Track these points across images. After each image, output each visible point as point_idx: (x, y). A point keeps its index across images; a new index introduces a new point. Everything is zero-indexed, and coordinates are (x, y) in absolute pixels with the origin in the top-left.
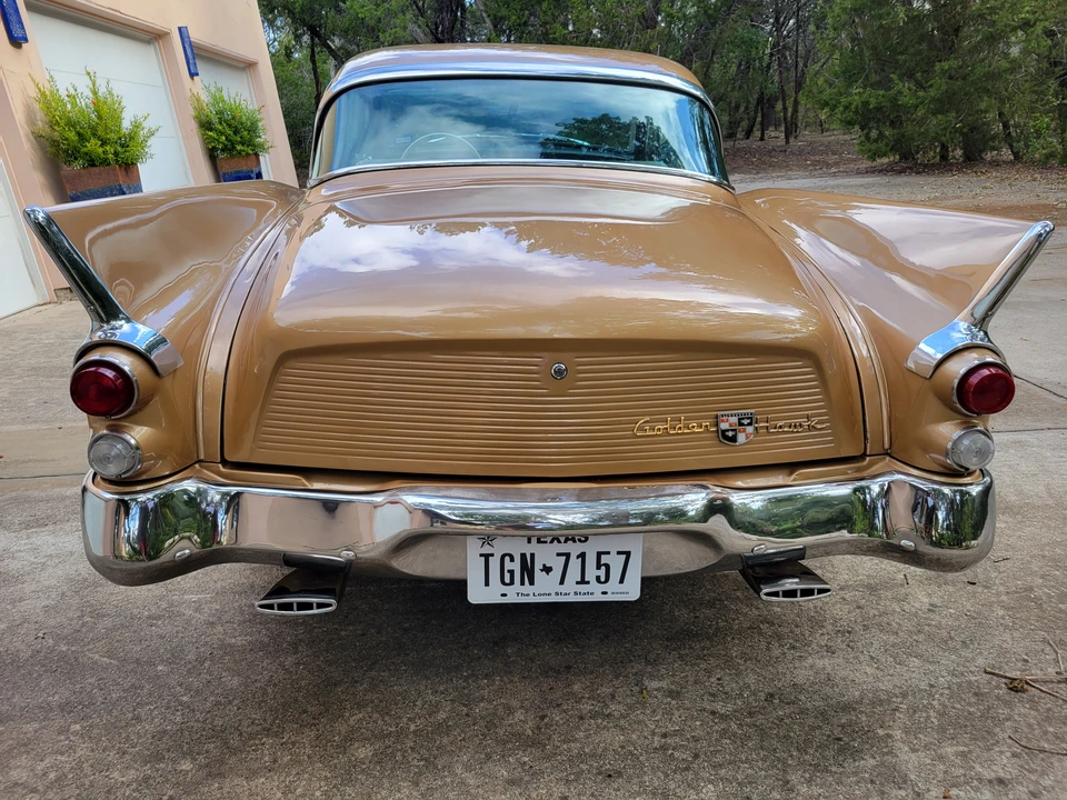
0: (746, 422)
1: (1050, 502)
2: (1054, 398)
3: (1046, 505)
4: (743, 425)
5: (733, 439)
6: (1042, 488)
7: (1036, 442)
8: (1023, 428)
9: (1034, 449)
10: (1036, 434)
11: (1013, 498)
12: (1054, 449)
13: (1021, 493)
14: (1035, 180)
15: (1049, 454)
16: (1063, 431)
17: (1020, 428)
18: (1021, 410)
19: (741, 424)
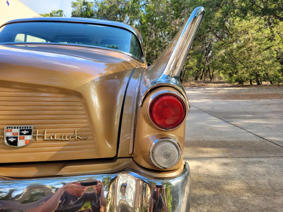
0: (25, 132)
1: (269, 187)
2: (276, 146)
3: (267, 189)
4: (23, 134)
5: (15, 143)
6: (266, 181)
7: (267, 162)
8: (263, 156)
9: (266, 164)
10: (268, 159)
11: (253, 185)
12: (274, 165)
13: (257, 183)
14: (276, 88)
15: (271, 167)
16: (278, 158)
17: (261, 156)
18: (263, 150)
19: (21, 134)
